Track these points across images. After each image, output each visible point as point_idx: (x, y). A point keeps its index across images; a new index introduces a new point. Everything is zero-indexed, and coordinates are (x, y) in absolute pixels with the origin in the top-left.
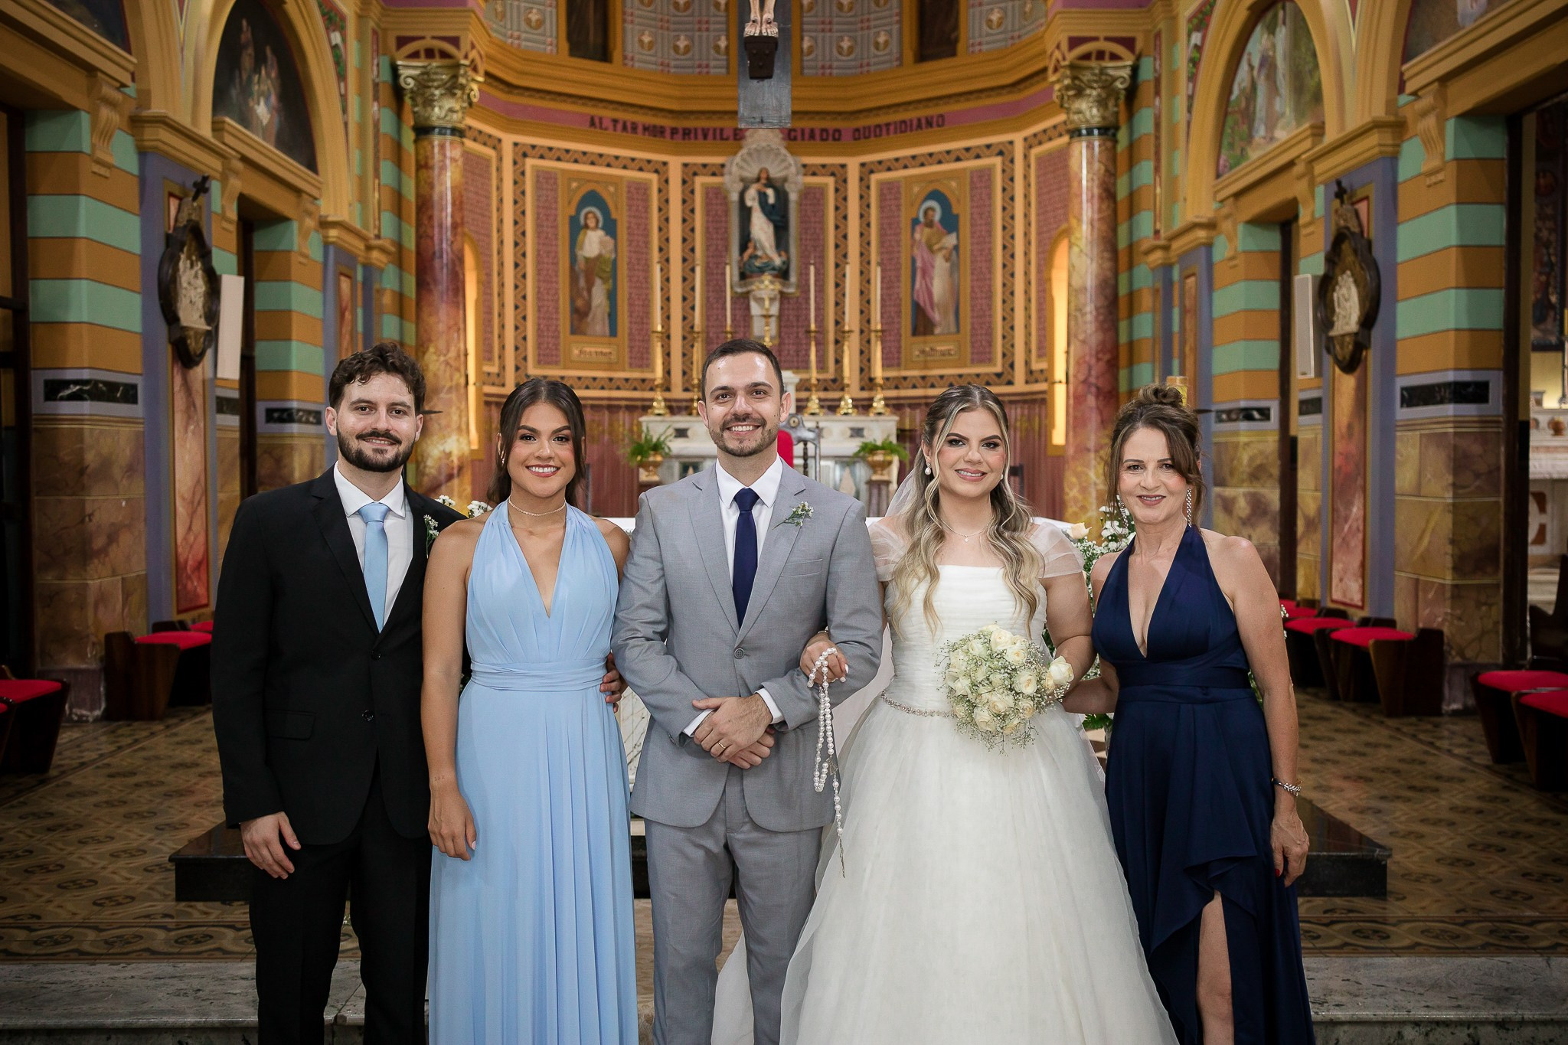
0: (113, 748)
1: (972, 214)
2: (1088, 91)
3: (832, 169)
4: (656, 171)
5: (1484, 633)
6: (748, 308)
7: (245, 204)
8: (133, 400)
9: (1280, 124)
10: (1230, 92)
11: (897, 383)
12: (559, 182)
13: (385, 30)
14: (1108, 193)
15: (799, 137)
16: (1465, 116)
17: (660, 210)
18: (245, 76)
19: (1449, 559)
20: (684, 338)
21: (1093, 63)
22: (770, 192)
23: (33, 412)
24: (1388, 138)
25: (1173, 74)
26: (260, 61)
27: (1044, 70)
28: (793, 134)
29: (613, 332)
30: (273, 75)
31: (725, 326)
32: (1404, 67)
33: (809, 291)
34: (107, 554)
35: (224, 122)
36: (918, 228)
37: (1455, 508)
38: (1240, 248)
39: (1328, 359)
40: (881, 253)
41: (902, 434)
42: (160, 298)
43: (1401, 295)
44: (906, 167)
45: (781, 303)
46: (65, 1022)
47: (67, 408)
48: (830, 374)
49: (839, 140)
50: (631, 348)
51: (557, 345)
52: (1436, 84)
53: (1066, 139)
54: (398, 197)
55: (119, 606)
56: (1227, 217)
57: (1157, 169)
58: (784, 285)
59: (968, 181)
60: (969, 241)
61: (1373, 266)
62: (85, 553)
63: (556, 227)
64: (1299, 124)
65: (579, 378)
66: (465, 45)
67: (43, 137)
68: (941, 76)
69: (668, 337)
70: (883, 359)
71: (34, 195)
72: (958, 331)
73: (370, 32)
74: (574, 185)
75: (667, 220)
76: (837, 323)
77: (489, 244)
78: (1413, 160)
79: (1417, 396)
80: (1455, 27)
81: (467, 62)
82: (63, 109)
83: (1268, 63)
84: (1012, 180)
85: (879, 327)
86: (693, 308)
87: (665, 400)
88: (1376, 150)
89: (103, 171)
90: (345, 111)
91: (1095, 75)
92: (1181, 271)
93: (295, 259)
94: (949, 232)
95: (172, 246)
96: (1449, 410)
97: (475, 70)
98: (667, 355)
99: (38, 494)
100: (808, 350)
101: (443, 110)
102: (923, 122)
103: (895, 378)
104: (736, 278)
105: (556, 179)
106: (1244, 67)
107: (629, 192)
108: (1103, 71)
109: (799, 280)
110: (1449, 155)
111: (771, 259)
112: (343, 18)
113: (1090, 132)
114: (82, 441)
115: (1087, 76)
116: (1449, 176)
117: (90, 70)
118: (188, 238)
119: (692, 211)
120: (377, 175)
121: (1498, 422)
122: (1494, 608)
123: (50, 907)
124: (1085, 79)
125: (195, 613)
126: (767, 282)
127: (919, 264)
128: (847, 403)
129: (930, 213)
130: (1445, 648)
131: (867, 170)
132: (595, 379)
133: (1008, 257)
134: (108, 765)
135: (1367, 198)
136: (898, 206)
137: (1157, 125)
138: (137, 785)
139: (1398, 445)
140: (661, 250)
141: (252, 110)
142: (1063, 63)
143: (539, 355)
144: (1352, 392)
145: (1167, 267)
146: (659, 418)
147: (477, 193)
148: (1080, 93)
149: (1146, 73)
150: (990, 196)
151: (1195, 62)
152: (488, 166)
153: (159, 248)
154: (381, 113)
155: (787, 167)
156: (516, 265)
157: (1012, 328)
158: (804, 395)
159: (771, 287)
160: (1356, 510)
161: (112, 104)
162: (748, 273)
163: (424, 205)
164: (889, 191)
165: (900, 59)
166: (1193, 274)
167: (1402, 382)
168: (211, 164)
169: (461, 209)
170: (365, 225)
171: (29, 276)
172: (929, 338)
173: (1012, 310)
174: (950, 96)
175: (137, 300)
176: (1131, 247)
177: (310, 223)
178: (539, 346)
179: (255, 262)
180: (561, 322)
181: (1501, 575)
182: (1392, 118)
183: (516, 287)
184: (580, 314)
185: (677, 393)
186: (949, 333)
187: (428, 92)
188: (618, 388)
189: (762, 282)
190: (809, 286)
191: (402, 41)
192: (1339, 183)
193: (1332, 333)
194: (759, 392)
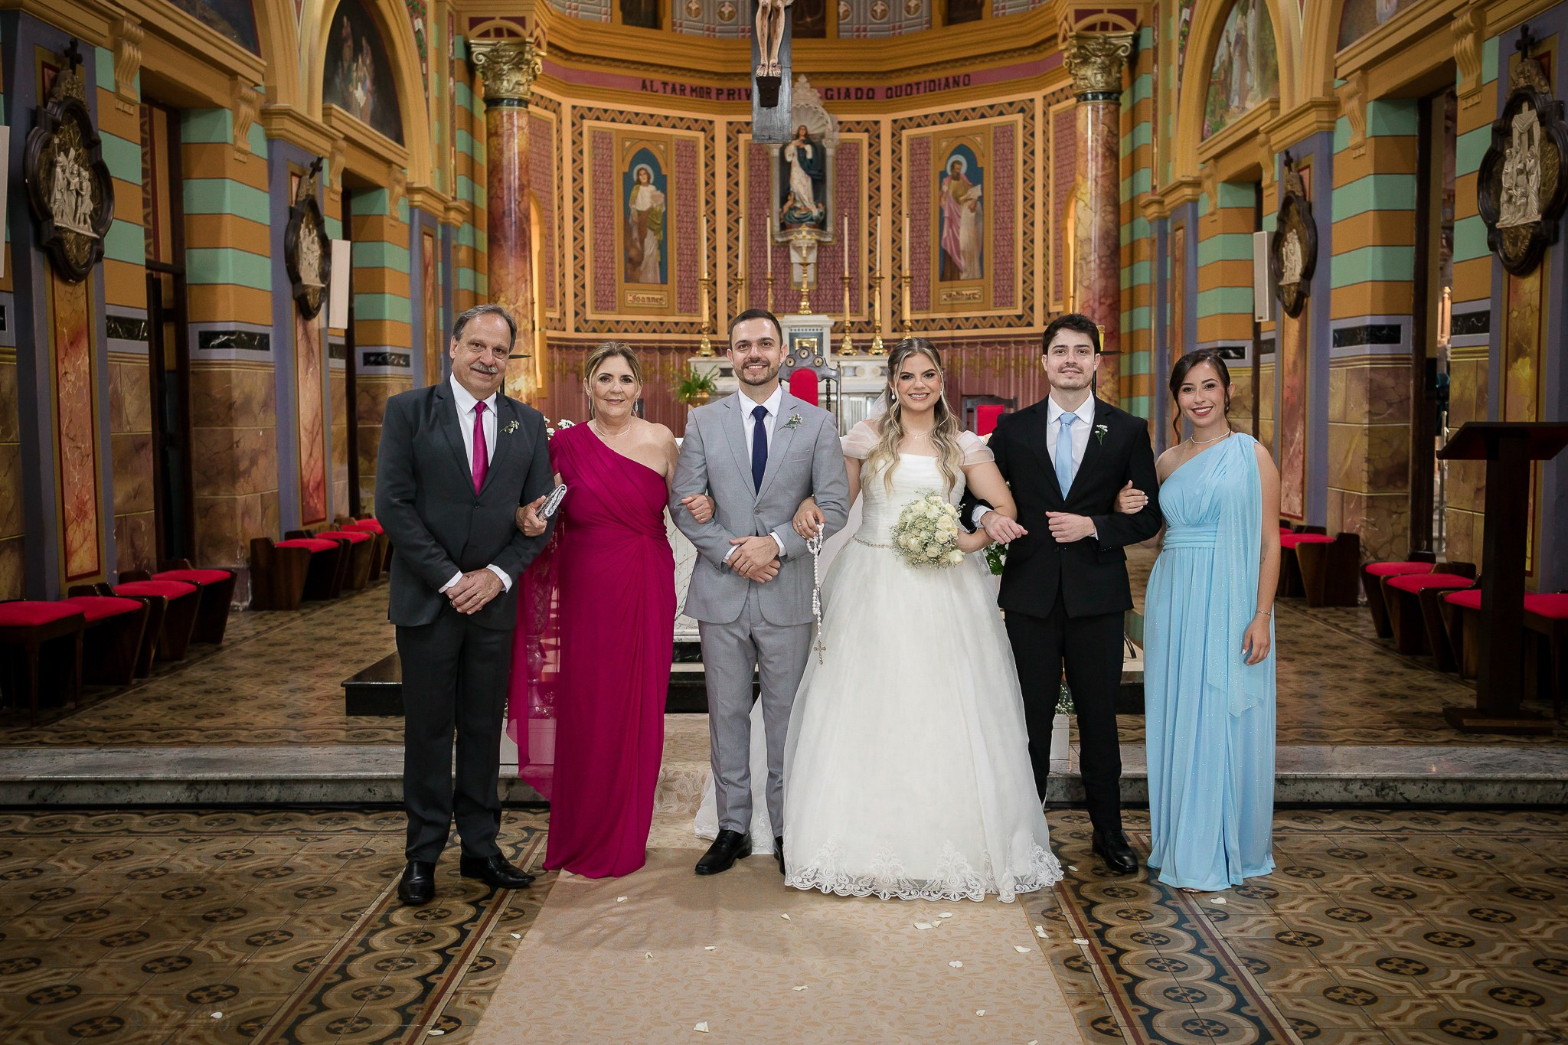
0: (265, 628)
1: (995, 167)
2: (1093, 60)
3: (867, 126)
4: (703, 130)
5: (1394, 537)
6: (788, 256)
7: (348, 177)
8: (268, 349)
9: (1249, 97)
10: (1213, 65)
11: (926, 325)
12: (614, 141)
13: (459, 13)
14: (1111, 152)
15: (836, 96)
16: (1380, 100)
17: (707, 165)
18: (346, 65)
19: (1365, 474)
20: (729, 284)
21: (1098, 34)
22: (808, 148)
23: (191, 357)
24: (1325, 116)
25: (1168, 44)
26: (357, 50)
27: (1055, 36)
28: (830, 93)
29: (664, 280)
30: (368, 62)
31: (765, 273)
32: (1336, 56)
33: (843, 240)
34: (249, 476)
35: (331, 108)
36: (945, 180)
37: (1371, 432)
38: (1219, 205)
39: (1279, 304)
40: (911, 205)
42: (287, 262)
43: (1335, 249)
44: (934, 123)
45: (819, 251)
46: (293, 775)
47: (217, 355)
48: (865, 318)
49: (872, 98)
50: (680, 294)
51: (613, 292)
52: (1359, 72)
53: (1073, 101)
54: (471, 161)
55: (259, 518)
56: (1208, 177)
57: (1155, 131)
58: (821, 235)
59: (992, 136)
60: (992, 192)
61: (1312, 226)
62: (233, 474)
63: (611, 184)
64: (1263, 98)
65: (633, 322)
66: (530, 25)
67: (195, 131)
68: (967, 38)
69: (715, 284)
70: (912, 303)
71: (189, 179)
72: (982, 277)
73: (446, 14)
74: (628, 144)
75: (713, 175)
76: (871, 269)
77: (551, 200)
78: (1345, 136)
79: (1346, 337)
80: (1375, 24)
81: (532, 40)
82: (211, 107)
83: (1241, 40)
84: (1032, 135)
85: (908, 274)
86: (737, 257)
87: (712, 342)
88: (1315, 126)
89: (241, 157)
90: (426, 88)
91: (1100, 44)
92: (1173, 223)
93: (387, 222)
94: (975, 185)
95: (295, 217)
96: (1367, 349)
97: (539, 45)
98: (714, 300)
99: (195, 425)
100: (843, 295)
101: (511, 83)
102: (951, 81)
103: (923, 320)
104: (777, 228)
105: (611, 139)
106: (1223, 43)
107: (678, 149)
108: (1106, 40)
109: (836, 230)
110: (1369, 133)
111: (810, 211)
112: (424, 6)
113: (1095, 97)
114: (230, 381)
115: (1092, 45)
116: (1368, 150)
117: (233, 75)
118: (306, 209)
119: (737, 166)
120: (453, 144)
121: (1408, 359)
122: (1403, 516)
123: (258, 719)
124: (1090, 48)
125: (320, 524)
126: (804, 233)
127: (946, 214)
128: (878, 344)
129: (957, 166)
130: (1361, 549)
131: (899, 126)
132: (647, 323)
133: (1028, 207)
134: (266, 639)
135: (1308, 167)
136: (928, 160)
137: (1155, 90)
138: (293, 651)
139: (1331, 379)
140: (707, 203)
141: (351, 94)
142: (1070, 34)
143: (597, 301)
144: (1297, 334)
145: (1162, 220)
146: (706, 359)
147: (538, 154)
148: (1085, 61)
149: (1146, 43)
150: (1012, 151)
151: (1184, 36)
152: (549, 129)
153: (284, 220)
154: (455, 86)
155: (824, 124)
156: (575, 219)
157: (1032, 273)
158: (839, 336)
159: (809, 237)
160: (1298, 435)
161: (249, 102)
162: (787, 223)
163: (495, 169)
164: (919, 145)
165: (929, 22)
166: (1181, 228)
167: (1335, 325)
168: (323, 145)
169: (527, 172)
170: (444, 190)
171: (186, 246)
172: (956, 283)
173: (1032, 256)
174: (976, 57)
175: (268, 262)
176: (1132, 201)
177: (399, 190)
178: (596, 293)
179: (353, 225)
180: (616, 271)
181: (1409, 489)
182: (1327, 99)
183: (575, 239)
184: (633, 264)
186: (974, 279)
187: (498, 68)
188: (669, 331)
189: (800, 232)
190: (843, 234)
191: (474, 22)
192: (1287, 153)
193: (1281, 283)
194: (766, 343)
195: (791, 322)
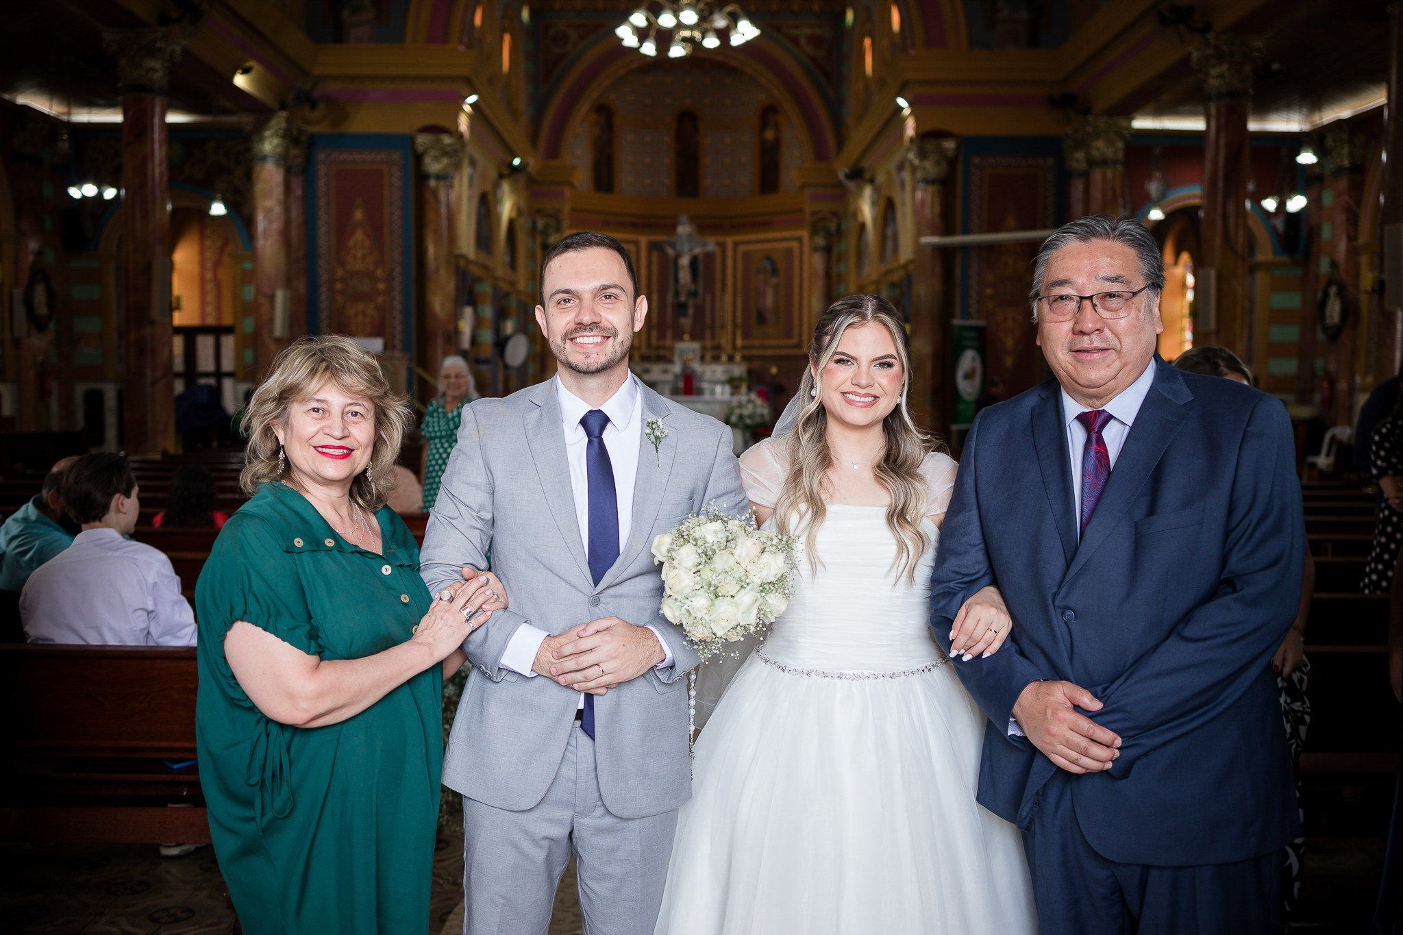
1: (785, 268)
2: (820, 232)
4: (634, 243)
11: (747, 348)
14: (828, 275)
21: (822, 221)
36: (760, 274)
40: (742, 287)
41: (750, 372)
44: (754, 244)
48: (717, 343)
49: (723, 229)
59: (783, 252)
60: (783, 280)
66: (563, 212)
68: (770, 202)
70: (742, 335)
72: (777, 323)
76: (721, 319)
84: (802, 253)
85: (740, 322)
91: (823, 227)
94: (774, 276)
100: (706, 332)
102: (761, 223)
103: (746, 345)
108: (826, 225)
113: (820, 250)
119: (652, 264)
124: (819, 227)
127: (760, 291)
128: (724, 358)
129: (766, 267)
131: (736, 244)
133: (800, 289)
136: (751, 263)
148: (816, 234)
149: (844, 225)
150: (793, 260)
157: (802, 322)
158: (704, 353)
164: (747, 256)
165: (752, 191)
172: (764, 326)
173: (802, 314)
174: (775, 212)
185: (644, 351)
186: (774, 324)
187: (548, 231)
191: (539, 211)
194: (609, 296)
195: (680, 346)
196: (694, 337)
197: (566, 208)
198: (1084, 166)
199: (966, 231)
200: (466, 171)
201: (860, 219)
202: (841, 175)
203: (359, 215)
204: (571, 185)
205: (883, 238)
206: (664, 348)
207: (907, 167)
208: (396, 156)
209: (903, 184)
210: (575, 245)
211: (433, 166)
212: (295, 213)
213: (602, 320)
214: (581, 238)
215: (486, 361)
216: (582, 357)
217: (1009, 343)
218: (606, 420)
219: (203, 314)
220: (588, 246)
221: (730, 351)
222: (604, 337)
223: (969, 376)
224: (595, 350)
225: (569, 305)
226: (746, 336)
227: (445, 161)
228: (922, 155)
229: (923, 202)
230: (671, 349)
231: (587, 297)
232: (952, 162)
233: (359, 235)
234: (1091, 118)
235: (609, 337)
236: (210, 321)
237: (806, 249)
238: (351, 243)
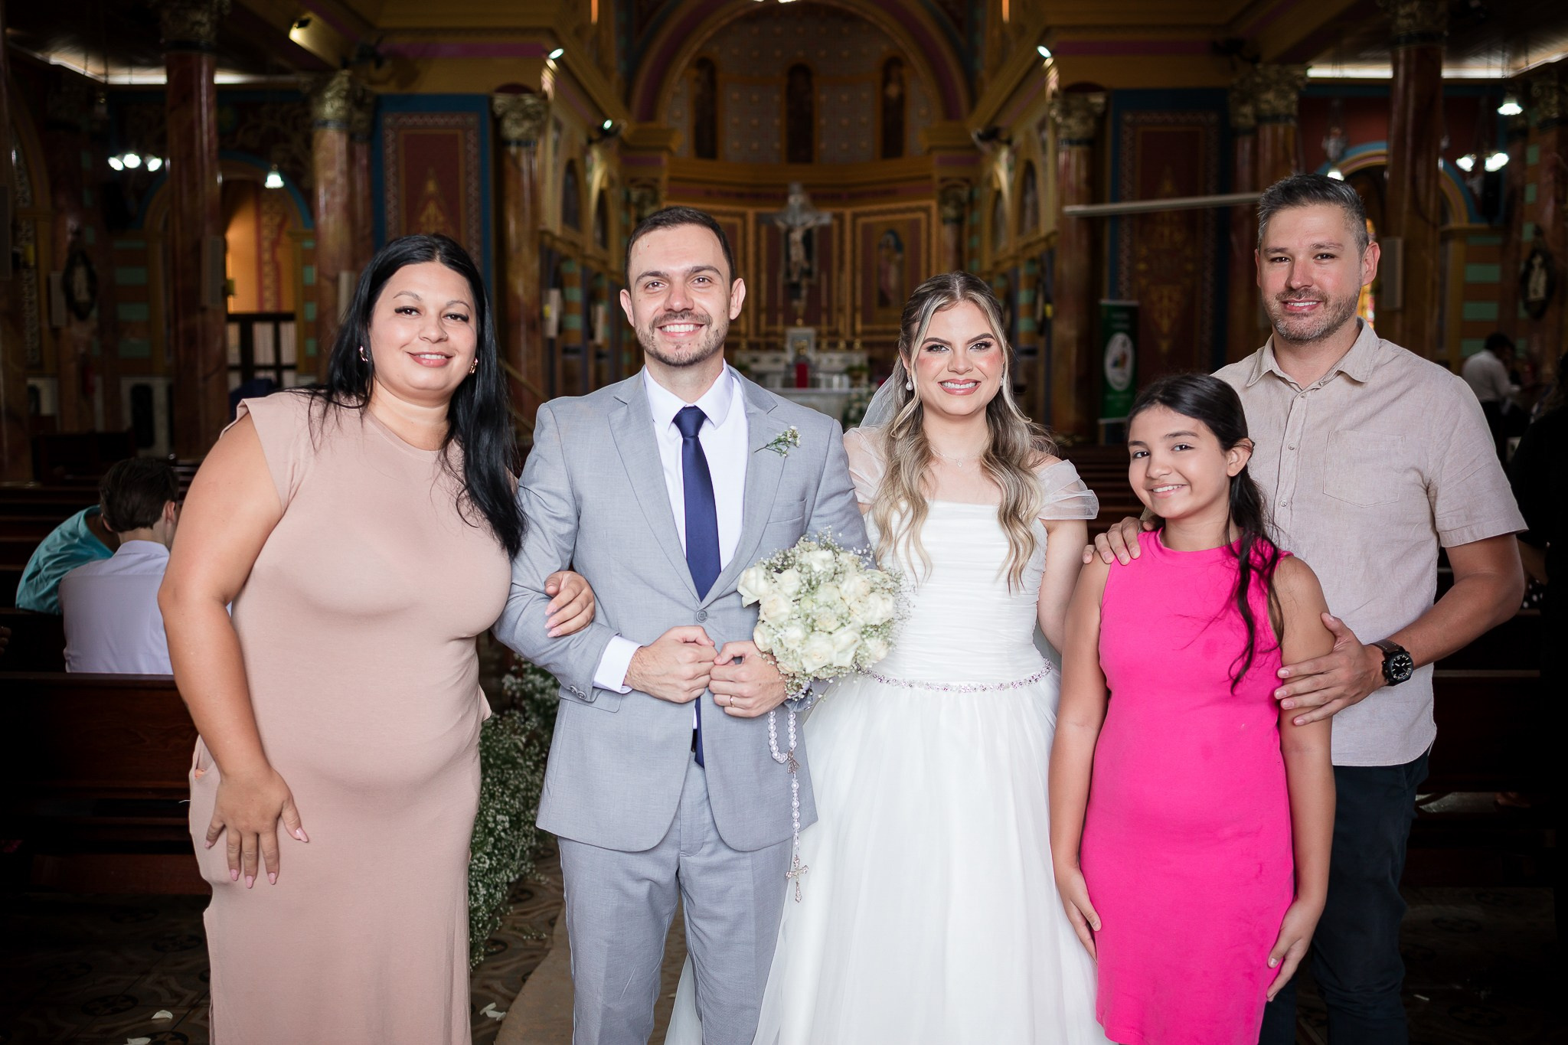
2: (950, 202)
4: (742, 217)
11: (868, 333)
14: (959, 249)
20: (756, 310)
21: (952, 189)
33: (822, 283)
36: (882, 250)
41: (871, 360)
44: (875, 216)
48: (835, 328)
49: (841, 199)
59: (908, 224)
66: (660, 181)
68: (894, 168)
70: (862, 320)
75: (746, 243)
76: (838, 301)
85: (861, 305)
86: (761, 293)
87: (747, 342)
91: (953, 195)
94: (898, 252)
100: (822, 316)
102: (885, 192)
103: (867, 330)
108: (956, 193)
113: (950, 222)
119: (760, 238)
127: (882, 269)
128: (842, 345)
129: (889, 241)
131: (855, 216)
133: (928, 266)
137: (981, 219)
148: (946, 203)
149: (977, 194)
150: (920, 234)
158: (819, 340)
164: (868, 228)
165: (873, 157)
172: (889, 309)
174: (899, 179)
185: (752, 338)
190: (823, 281)
191: (633, 181)
194: (704, 279)
195: (793, 331)
196: (807, 323)
197: (664, 177)
198: (1252, 122)
199: (1116, 199)
200: (551, 135)
201: (996, 186)
202: (974, 136)
203: (431, 187)
204: (669, 150)
205: (1021, 207)
206: (775, 334)
207: (1049, 125)
208: (471, 120)
209: (1044, 145)
210: (664, 222)
211: (513, 130)
212: (360, 185)
213: (695, 306)
214: (671, 214)
215: (575, 351)
216: (672, 347)
217: (1165, 324)
218: (700, 417)
219: (261, 300)
220: (679, 223)
221: (848, 337)
222: (697, 325)
223: (1116, 364)
224: (687, 339)
225: (657, 289)
226: (866, 320)
227: (527, 124)
228: (1066, 112)
229: (1067, 165)
230: (783, 336)
231: (678, 280)
232: (1101, 120)
233: (432, 209)
234: (1259, 66)
235: (701, 326)
236: (269, 307)
237: (934, 219)
238: (423, 219)
